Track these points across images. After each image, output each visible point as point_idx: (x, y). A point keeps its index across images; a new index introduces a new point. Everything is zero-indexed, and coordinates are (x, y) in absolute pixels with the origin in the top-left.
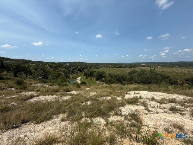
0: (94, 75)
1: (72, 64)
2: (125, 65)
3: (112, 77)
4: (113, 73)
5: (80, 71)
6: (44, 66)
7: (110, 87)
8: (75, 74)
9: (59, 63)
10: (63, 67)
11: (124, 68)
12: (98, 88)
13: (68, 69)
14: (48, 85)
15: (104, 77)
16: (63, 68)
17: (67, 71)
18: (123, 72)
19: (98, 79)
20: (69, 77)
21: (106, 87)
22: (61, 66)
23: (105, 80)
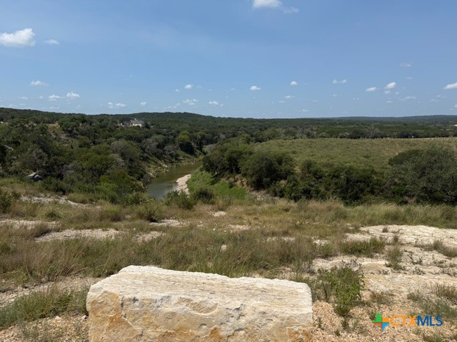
0: (242, 169)
1: (153, 121)
2: (380, 128)
3: (318, 176)
4: (324, 161)
5: (188, 149)
6: (44, 130)
7: (300, 208)
8: (166, 163)
9: (102, 118)
10: (119, 134)
11: (374, 141)
12: (255, 213)
13: (139, 141)
14: (74, 201)
15: (285, 179)
16: (118, 138)
17: (134, 149)
18: (367, 157)
19: (258, 185)
20: (142, 176)
21: (287, 210)
22: (111, 130)
23: (287, 189)
